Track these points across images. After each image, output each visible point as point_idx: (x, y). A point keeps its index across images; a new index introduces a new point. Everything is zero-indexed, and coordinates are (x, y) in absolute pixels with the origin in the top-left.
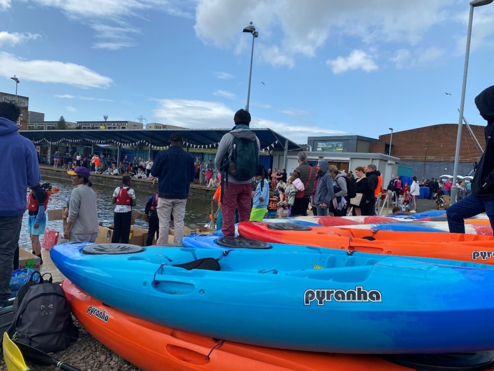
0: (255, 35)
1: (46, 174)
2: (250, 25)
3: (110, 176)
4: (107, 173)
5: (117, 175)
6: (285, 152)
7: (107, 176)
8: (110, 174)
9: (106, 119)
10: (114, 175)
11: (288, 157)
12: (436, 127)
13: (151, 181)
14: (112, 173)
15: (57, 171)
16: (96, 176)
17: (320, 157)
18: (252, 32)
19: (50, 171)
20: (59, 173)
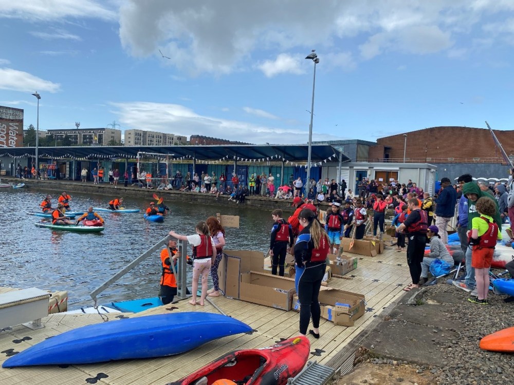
0: (317, 61)
1: (85, 190)
2: (312, 53)
3: (164, 191)
4: (162, 188)
5: (170, 189)
6: (340, 164)
7: (162, 191)
8: (164, 189)
9: (78, 126)
10: (169, 190)
11: (342, 168)
12: (432, 130)
13: (214, 195)
14: (166, 188)
15: (99, 187)
16: (148, 191)
17: (369, 168)
18: (313, 58)
19: (89, 188)
20: (101, 189)
